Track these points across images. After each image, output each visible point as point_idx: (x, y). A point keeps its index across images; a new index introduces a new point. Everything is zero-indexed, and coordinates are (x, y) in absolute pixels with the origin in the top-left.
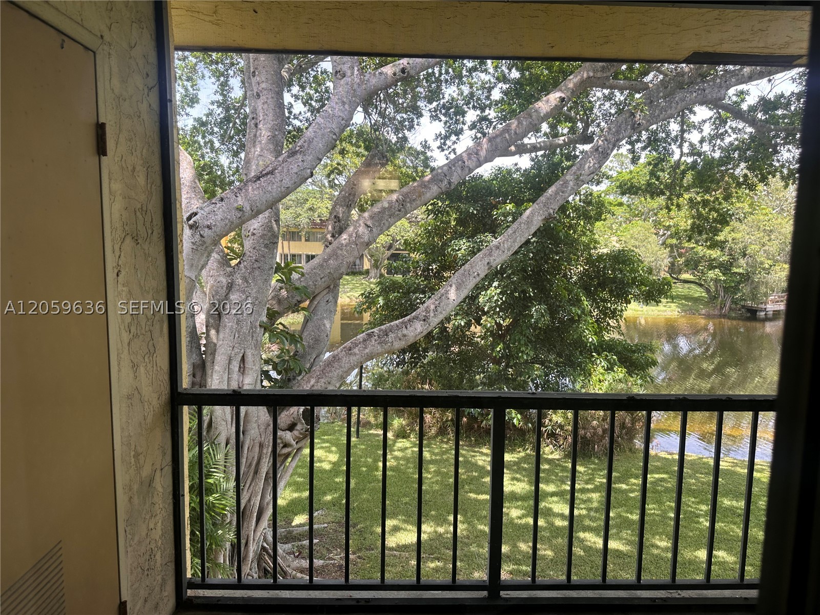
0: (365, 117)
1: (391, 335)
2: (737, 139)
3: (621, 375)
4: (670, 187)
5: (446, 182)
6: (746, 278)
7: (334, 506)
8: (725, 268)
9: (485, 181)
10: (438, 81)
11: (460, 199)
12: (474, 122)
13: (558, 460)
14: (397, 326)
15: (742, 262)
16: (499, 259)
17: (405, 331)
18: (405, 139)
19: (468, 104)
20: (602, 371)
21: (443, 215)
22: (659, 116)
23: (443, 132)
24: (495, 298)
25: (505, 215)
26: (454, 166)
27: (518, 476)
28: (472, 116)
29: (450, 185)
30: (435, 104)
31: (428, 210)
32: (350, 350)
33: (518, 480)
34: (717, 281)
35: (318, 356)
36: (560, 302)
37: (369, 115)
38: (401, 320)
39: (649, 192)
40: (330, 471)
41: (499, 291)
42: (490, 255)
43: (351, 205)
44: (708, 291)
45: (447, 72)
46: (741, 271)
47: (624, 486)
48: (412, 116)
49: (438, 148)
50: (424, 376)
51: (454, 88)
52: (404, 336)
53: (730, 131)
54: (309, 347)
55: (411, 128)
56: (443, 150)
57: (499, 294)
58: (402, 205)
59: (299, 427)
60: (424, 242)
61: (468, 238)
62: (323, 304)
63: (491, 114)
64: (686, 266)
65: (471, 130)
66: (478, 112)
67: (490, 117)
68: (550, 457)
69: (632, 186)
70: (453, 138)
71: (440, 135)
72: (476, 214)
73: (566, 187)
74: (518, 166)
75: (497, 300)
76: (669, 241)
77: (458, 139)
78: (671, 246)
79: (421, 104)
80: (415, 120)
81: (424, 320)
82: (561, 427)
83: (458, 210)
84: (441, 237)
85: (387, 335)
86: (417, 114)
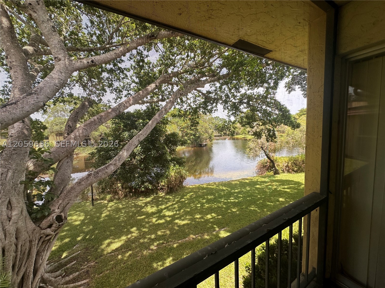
0: (84, 92)
1: (100, 173)
2: (199, 102)
3: (178, 167)
4: (184, 115)
5: (118, 111)
6: (199, 137)
7: (83, 240)
8: (194, 135)
9: (132, 113)
10: (112, 81)
11: (124, 119)
12: (126, 95)
13: (164, 196)
14: (103, 169)
15: (198, 133)
16: (142, 138)
17: (106, 171)
18: (101, 100)
19: (123, 89)
20: (173, 167)
21: (118, 124)
22: (187, 91)
23: (115, 98)
24: (140, 150)
25: (140, 124)
26: (121, 106)
27: (153, 205)
28: (125, 92)
29: (120, 113)
30: (111, 88)
31: (112, 123)
32: (80, 183)
33: (153, 207)
34: (193, 138)
35: (64, 187)
36: (160, 149)
37: (86, 91)
38: (104, 166)
39: (179, 116)
40: (81, 224)
41: (141, 147)
42: (139, 137)
43: (76, 121)
44: (191, 141)
45: (114, 78)
46: (198, 136)
47: (184, 200)
48: (103, 92)
49: (114, 102)
50: (117, 178)
51: (118, 83)
52: (106, 172)
53: (197, 100)
54: (59, 184)
55: (103, 96)
56: (116, 103)
57: (141, 149)
58: (100, 120)
59: (54, 225)
60: (112, 133)
61: (128, 131)
62: (65, 163)
63: (131, 92)
64: (186, 135)
65: (125, 97)
66: (127, 92)
67: (131, 93)
68: (161, 195)
69: (174, 115)
70: (119, 99)
71: (114, 98)
72: (130, 123)
73: (163, 113)
74: (142, 109)
75: (140, 151)
76: (181, 129)
77: (121, 100)
78: (182, 131)
79: (106, 88)
80: (105, 93)
81: (115, 165)
82: (164, 186)
83: (123, 122)
84: (118, 132)
85: (98, 174)
86: (105, 91)
